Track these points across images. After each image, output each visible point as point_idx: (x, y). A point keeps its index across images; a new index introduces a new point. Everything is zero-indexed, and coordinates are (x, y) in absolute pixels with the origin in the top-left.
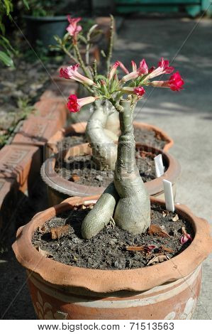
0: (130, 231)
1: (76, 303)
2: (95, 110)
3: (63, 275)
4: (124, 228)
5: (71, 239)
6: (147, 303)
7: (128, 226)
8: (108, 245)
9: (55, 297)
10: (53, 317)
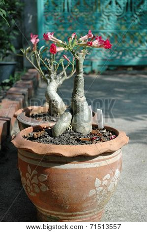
0: (81, 132)
1: (53, 167)
4: (77, 131)
5: (46, 137)
6: (95, 166)
7: (80, 130)
8: (69, 138)
10: (38, 179)
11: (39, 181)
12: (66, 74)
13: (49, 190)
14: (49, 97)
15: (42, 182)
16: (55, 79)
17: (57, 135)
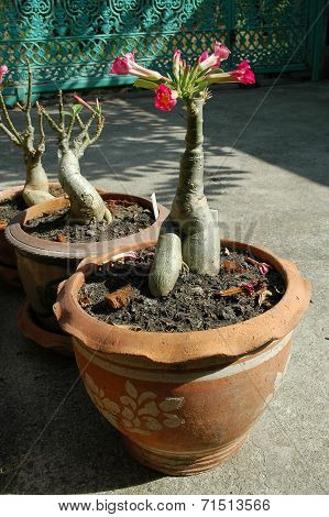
2: (63, 154)
3: (181, 347)
7: (205, 269)
8: (195, 296)
9: (164, 381)
10: (159, 408)
11: (162, 411)
12: (87, 136)
13: (186, 424)
14: (71, 188)
15: (169, 412)
16: (72, 147)
17: (166, 292)
